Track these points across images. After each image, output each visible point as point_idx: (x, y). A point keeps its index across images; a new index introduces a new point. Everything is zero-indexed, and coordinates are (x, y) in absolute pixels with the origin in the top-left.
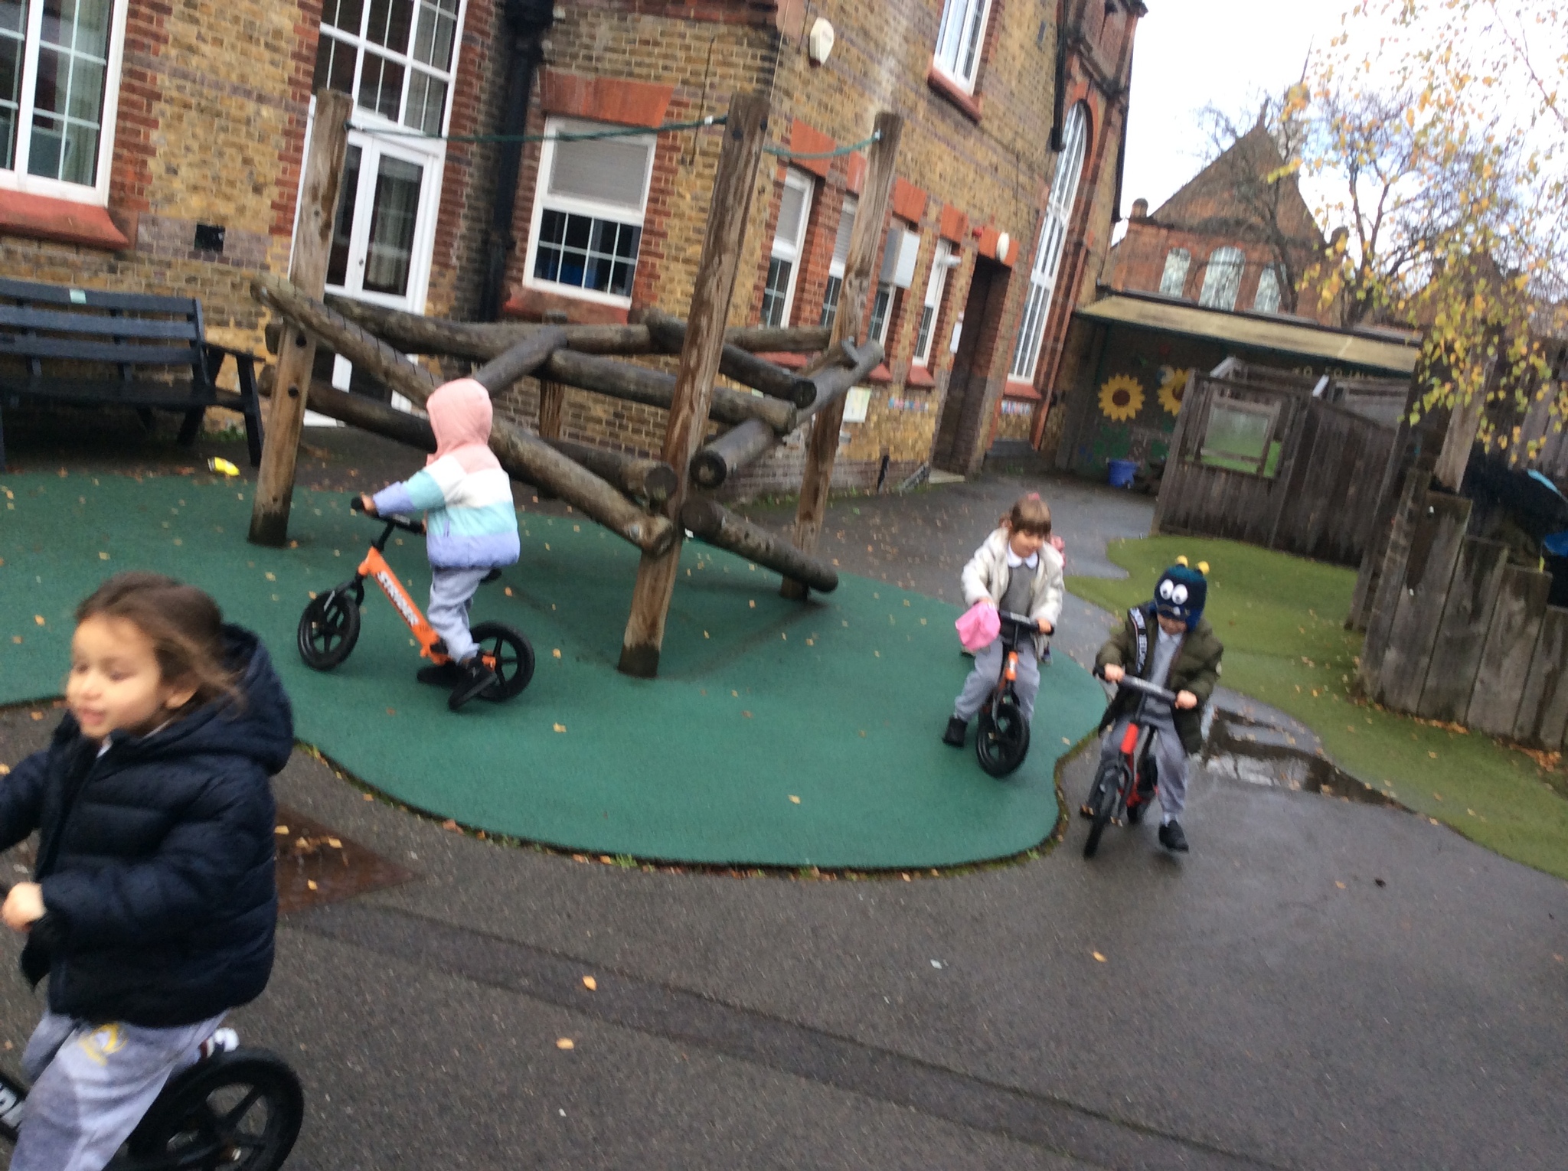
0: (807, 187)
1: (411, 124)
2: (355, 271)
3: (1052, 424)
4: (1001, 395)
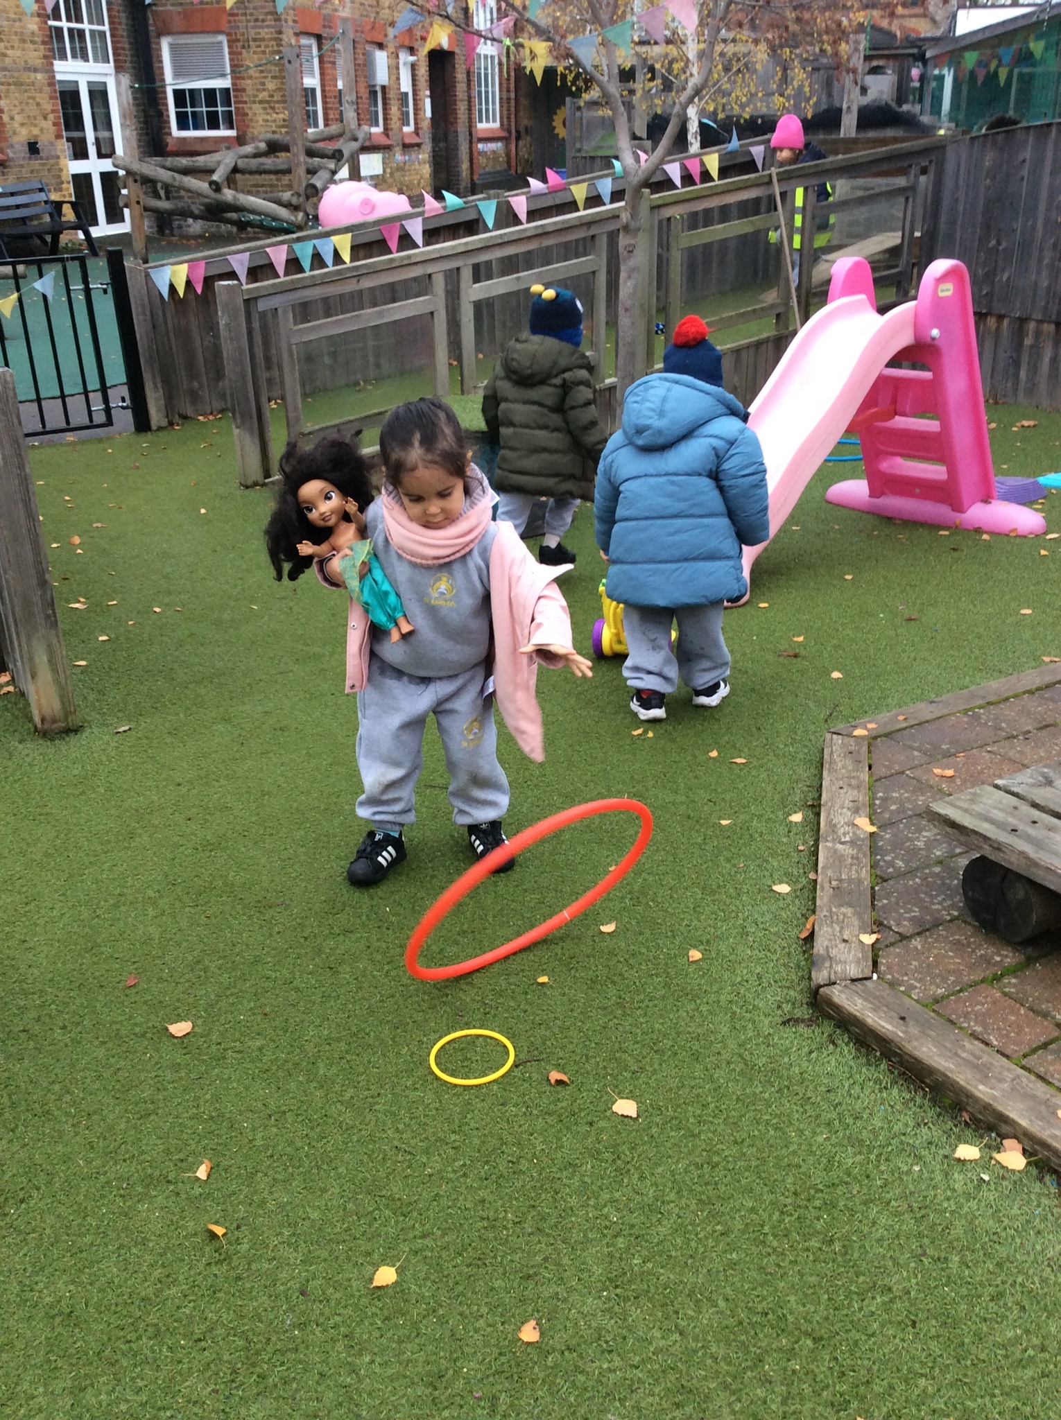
0: (313, 42)
1: (96, 60)
2: (92, 150)
3: (524, 153)
4: (475, 140)
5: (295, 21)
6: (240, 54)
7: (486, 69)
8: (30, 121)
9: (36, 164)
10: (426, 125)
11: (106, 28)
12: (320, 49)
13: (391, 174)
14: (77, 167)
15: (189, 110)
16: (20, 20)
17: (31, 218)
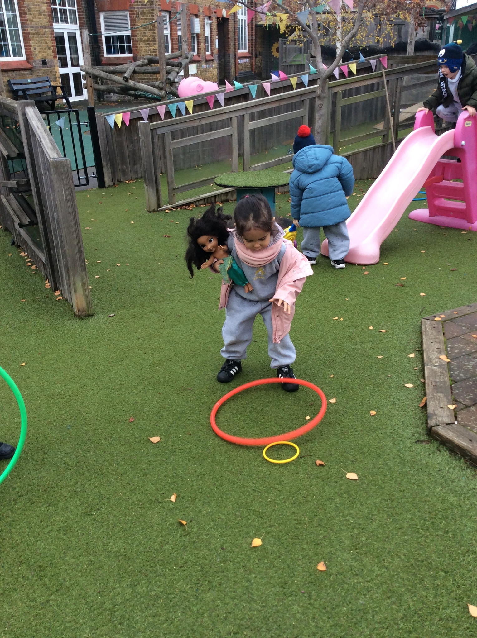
0: (167, 15)
1: (71, 23)
2: (69, 63)
3: (258, 64)
4: (237, 58)
5: (160, 5)
6: (135, 20)
7: (242, 26)
8: (42, 50)
9: (45, 69)
10: (216, 51)
11: (76, 8)
12: (170, 18)
13: (200, 73)
14: (63, 71)
15: (112, 45)
16: (39, 5)
17: (43, 93)
